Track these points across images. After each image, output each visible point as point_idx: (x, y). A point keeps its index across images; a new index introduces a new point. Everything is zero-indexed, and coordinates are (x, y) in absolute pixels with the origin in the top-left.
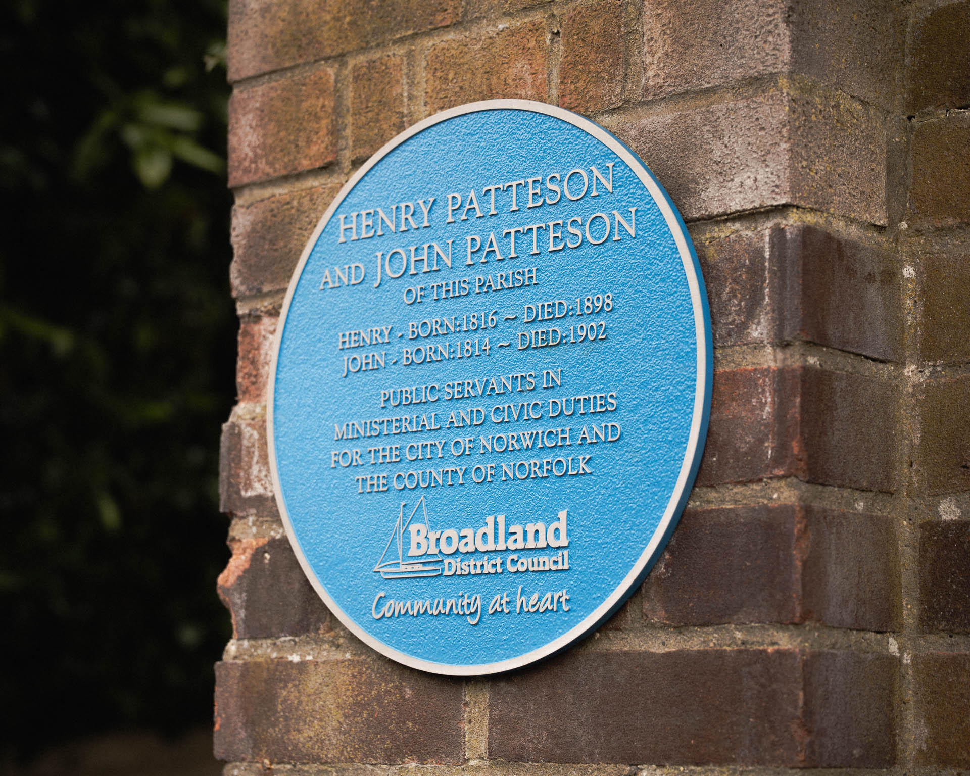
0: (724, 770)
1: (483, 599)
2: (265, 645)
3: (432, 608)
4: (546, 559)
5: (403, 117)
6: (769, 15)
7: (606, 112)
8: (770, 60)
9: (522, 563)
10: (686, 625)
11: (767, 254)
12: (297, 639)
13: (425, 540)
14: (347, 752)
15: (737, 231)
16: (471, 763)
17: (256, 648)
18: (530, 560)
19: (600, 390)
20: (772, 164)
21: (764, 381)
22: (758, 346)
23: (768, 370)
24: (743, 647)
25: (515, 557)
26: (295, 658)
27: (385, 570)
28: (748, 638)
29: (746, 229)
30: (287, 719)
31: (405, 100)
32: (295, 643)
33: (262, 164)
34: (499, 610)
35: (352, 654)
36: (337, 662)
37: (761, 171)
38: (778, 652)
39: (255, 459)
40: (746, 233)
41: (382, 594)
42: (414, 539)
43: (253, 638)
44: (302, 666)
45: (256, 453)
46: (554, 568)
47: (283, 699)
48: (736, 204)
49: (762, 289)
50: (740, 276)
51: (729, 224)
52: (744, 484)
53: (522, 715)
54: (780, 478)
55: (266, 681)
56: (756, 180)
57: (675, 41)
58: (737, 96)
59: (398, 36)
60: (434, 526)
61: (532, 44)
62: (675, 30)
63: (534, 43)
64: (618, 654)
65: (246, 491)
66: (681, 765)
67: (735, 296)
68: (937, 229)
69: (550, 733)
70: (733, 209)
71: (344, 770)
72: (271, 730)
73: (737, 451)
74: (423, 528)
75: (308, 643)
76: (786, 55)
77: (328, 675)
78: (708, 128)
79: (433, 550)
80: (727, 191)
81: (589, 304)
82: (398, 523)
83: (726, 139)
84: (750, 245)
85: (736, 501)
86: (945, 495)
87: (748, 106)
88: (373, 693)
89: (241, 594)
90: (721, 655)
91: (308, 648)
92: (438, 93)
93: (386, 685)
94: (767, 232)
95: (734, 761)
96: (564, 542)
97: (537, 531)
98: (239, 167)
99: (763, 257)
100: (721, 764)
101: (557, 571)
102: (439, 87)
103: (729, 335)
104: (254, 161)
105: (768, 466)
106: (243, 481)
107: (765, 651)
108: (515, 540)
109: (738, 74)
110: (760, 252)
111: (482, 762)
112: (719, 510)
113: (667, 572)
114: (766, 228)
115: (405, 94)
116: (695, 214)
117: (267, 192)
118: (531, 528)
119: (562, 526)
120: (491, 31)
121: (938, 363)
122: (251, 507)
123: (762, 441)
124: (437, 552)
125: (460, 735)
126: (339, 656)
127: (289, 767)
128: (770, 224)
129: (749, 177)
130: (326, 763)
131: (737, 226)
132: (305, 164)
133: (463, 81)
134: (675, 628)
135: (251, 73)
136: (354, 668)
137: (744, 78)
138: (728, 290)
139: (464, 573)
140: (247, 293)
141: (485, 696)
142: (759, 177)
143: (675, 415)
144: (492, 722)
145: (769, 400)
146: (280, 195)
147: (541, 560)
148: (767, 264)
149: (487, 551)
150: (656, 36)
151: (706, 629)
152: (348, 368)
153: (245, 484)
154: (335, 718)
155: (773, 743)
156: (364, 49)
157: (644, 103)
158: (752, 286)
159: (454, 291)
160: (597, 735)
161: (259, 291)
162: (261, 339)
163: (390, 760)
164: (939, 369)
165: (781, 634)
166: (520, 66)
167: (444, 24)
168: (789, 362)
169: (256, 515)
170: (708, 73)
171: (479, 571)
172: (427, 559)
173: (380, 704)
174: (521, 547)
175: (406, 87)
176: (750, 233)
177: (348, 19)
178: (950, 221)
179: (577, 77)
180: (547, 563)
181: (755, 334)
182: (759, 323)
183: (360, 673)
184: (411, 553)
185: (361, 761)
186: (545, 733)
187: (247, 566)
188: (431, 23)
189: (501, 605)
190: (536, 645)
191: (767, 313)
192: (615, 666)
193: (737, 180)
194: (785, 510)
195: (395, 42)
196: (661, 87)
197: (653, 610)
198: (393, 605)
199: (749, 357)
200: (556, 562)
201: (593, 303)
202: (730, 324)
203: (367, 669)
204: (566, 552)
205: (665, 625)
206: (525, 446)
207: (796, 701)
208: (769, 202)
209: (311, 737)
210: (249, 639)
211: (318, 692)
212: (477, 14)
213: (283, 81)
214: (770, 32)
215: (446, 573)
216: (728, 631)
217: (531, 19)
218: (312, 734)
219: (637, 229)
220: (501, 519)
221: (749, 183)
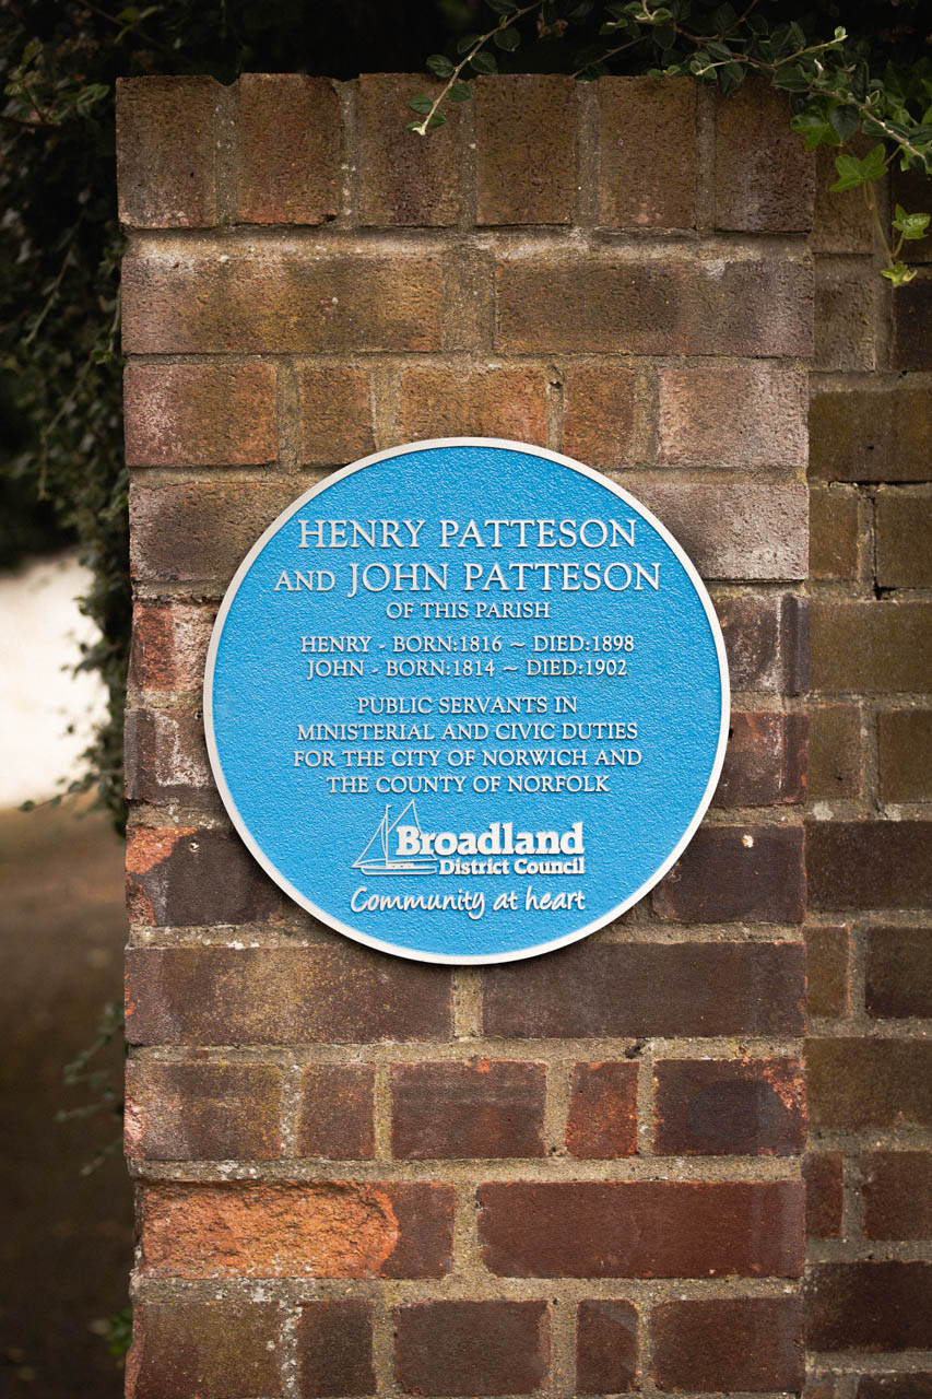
0: (732, 1039)
1: (486, 897)
2: (193, 933)
3: (426, 903)
4: (559, 864)
5: (372, 432)
6: (789, 415)
7: (616, 469)
8: (790, 455)
9: (533, 867)
10: (696, 922)
11: (779, 618)
12: (237, 927)
13: (418, 842)
14: (309, 1033)
15: (748, 594)
16: (461, 1040)
17: (182, 935)
18: (541, 865)
19: (618, 720)
20: (791, 545)
21: (775, 724)
22: (770, 693)
23: (779, 715)
24: (750, 941)
25: (525, 861)
26: (239, 946)
27: (367, 867)
28: (756, 933)
29: (758, 593)
30: (227, 1003)
31: (374, 415)
32: (235, 930)
33: (178, 448)
34: (506, 907)
35: (309, 941)
36: (295, 950)
37: (780, 548)
38: (785, 945)
39: (176, 749)
40: (759, 597)
41: (364, 889)
42: (403, 840)
43: (177, 925)
44: (248, 954)
45: (177, 742)
46: (568, 872)
47: (221, 984)
48: (754, 573)
49: (773, 647)
50: (752, 633)
51: (741, 587)
52: (753, 807)
53: (520, 998)
54: (787, 804)
55: (197, 967)
56: (775, 555)
57: (694, 420)
58: (758, 481)
59: (364, 350)
60: (426, 828)
61: (529, 390)
62: (693, 410)
63: (532, 389)
64: (624, 945)
65: (164, 780)
66: (691, 1037)
67: (746, 650)
68: (817, 580)
69: (552, 1013)
70: (752, 577)
71: (303, 1049)
72: (206, 1014)
73: (747, 780)
74: (414, 831)
75: (251, 930)
76: (806, 454)
77: (283, 961)
78: (728, 503)
79: (427, 850)
80: (744, 560)
81: (609, 643)
82: (382, 824)
83: (747, 516)
84: (761, 608)
85: (745, 822)
86: (819, 800)
87: (771, 492)
88: (341, 978)
89: (160, 881)
90: (729, 947)
91: (251, 935)
92: (415, 416)
93: (357, 971)
94: (779, 600)
95: (742, 1033)
96: (579, 849)
97: (549, 839)
98: (144, 445)
99: (776, 621)
100: (729, 1034)
101: (572, 875)
102: (416, 411)
103: (741, 682)
104: (167, 442)
105: (778, 794)
106: (159, 770)
107: (772, 944)
108: (525, 846)
109: (757, 460)
110: (772, 615)
111: (472, 1039)
112: (730, 828)
113: (677, 877)
114: (778, 596)
115: (374, 410)
116: (712, 576)
117: (182, 478)
118: (542, 837)
119: (578, 836)
120: (479, 367)
121: (816, 691)
122: (171, 796)
123: (773, 774)
124: (431, 852)
125: (448, 1015)
126: (294, 943)
127: (229, 1048)
128: (783, 593)
129: (768, 552)
130: (280, 1043)
131: (749, 590)
132: (240, 458)
133: (446, 409)
134: (683, 924)
135: (159, 349)
136: (317, 955)
137: (763, 465)
138: (739, 643)
139: (463, 873)
140: (157, 578)
141: (476, 983)
142: (778, 554)
143: (698, 748)
144: (486, 1004)
145: (780, 740)
146: (200, 483)
147: (554, 865)
148: (778, 626)
149: (492, 855)
150: (674, 411)
151: (714, 926)
152: (315, 671)
153: (163, 773)
154: (293, 1002)
155: (781, 1018)
156: (317, 352)
157: (658, 468)
158: (763, 643)
159: (451, 613)
160: (603, 1014)
161: (175, 578)
162: (174, 626)
163: (362, 1039)
164: (816, 696)
165: (786, 930)
166: (514, 408)
167: (421, 350)
168: (796, 710)
169: (179, 804)
170: (728, 454)
171: (482, 871)
172: (418, 858)
173: (351, 989)
174: (532, 852)
175: (374, 403)
176: (762, 598)
177: (295, 319)
178: (831, 576)
179: (584, 431)
180: (560, 868)
181: (767, 684)
182: (770, 675)
183: (325, 960)
184: (399, 852)
185: (326, 1040)
186: (546, 1013)
187: (167, 854)
188: (406, 346)
189: (508, 903)
190: (547, 938)
191: (778, 668)
192: (620, 956)
193: (756, 553)
194: (793, 831)
195: (357, 355)
196: (677, 458)
197: (664, 910)
198: (377, 901)
199: (759, 702)
200: (570, 867)
201: (612, 642)
202: (741, 672)
203: (333, 956)
204: (582, 860)
205: (675, 921)
206: (536, 763)
207: (802, 984)
208: (787, 576)
209: (260, 1020)
210: (171, 926)
211: (269, 978)
212: (458, 347)
213: (205, 366)
214: (790, 430)
215: (443, 872)
216: (737, 927)
217: (526, 365)
218: (261, 1017)
219: (660, 583)
220: (508, 827)
221: (768, 557)
